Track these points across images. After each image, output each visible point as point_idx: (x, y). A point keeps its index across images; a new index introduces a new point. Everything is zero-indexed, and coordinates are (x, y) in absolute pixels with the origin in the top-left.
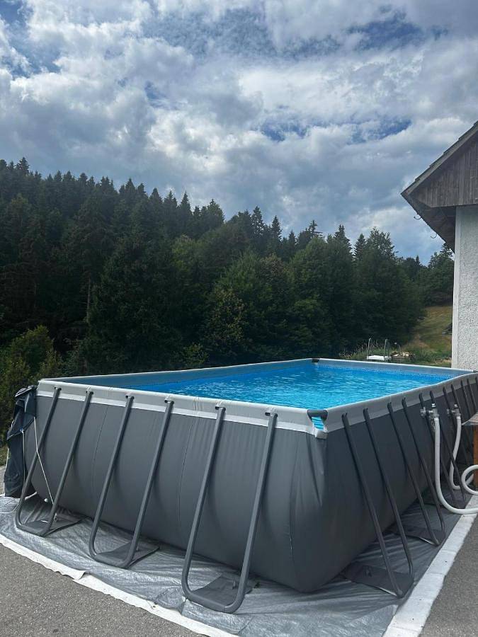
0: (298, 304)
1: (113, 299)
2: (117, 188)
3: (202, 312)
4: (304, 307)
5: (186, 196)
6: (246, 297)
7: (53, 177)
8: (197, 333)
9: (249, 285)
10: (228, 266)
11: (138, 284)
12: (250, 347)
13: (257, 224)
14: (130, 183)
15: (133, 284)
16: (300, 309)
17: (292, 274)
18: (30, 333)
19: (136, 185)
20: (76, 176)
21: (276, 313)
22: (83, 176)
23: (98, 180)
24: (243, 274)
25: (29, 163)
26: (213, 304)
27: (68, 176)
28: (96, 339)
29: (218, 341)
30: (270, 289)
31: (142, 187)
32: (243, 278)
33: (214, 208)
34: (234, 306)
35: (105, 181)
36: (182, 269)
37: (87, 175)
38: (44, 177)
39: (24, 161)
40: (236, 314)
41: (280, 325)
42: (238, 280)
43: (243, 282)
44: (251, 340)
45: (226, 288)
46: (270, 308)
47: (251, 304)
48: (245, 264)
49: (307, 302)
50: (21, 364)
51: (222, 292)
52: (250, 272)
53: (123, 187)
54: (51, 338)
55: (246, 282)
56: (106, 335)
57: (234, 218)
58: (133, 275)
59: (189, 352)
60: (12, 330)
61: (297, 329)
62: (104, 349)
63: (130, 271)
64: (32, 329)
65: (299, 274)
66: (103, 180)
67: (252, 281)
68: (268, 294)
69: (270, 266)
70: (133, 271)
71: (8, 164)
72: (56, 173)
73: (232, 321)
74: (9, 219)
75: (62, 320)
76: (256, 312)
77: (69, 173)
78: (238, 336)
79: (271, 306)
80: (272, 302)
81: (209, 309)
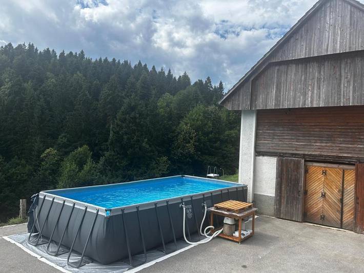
0: (227, 133)
1: (120, 133)
2: (133, 66)
3: (173, 138)
4: (231, 135)
5: (170, 70)
6: (197, 129)
7: (98, 60)
8: (170, 148)
9: (199, 123)
10: (188, 111)
11: (134, 125)
12: (199, 157)
13: (209, 86)
14: (140, 63)
15: (131, 125)
16: (228, 135)
17: (225, 116)
18: (80, 149)
19: (143, 64)
20: (110, 60)
21: (214, 138)
22: (114, 60)
23: (122, 62)
24: (196, 116)
25: (85, 53)
26: (179, 133)
27: (106, 60)
28: (113, 153)
29: (181, 153)
30: (211, 125)
31: (146, 65)
32: (196, 118)
33: (186, 77)
34: (190, 134)
35: (126, 62)
36: (162, 114)
37: (116, 59)
38: (93, 60)
39: (82, 52)
40: (191, 139)
41: (216, 145)
42: (193, 120)
43: (196, 121)
44: (200, 153)
45: (186, 124)
46: (210, 136)
47: (200, 133)
48: (197, 111)
49: (232, 131)
50: (74, 166)
51: (184, 126)
52: (200, 115)
53: (135, 66)
54: (90, 152)
55: (197, 120)
56: (117, 151)
57: (196, 83)
58: (131, 120)
59: (161, 161)
60: (70, 147)
61: (226, 147)
62: (116, 159)
63: (129, 118)
64: (81, 147)
65: (228, 116)
66: (125, 61)
67: (201, 120)
68: (209, 127)
69: (212, 112)
70: (131, 118)
71: (74, 54)
72: (99, 58)
73: (189, 142)
74: (71, 87)
75: (97, 142)
76: (202, 137)
77: (106, 58)
78: (192, 150)
79: (211, 134)
80: (212, 132)
81: (177, 136)
